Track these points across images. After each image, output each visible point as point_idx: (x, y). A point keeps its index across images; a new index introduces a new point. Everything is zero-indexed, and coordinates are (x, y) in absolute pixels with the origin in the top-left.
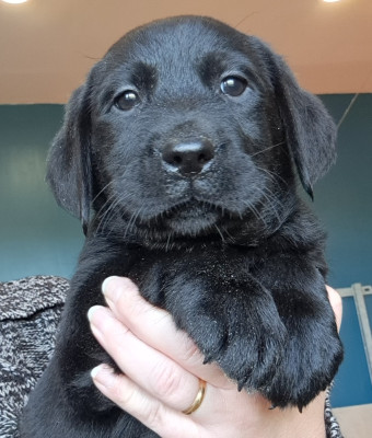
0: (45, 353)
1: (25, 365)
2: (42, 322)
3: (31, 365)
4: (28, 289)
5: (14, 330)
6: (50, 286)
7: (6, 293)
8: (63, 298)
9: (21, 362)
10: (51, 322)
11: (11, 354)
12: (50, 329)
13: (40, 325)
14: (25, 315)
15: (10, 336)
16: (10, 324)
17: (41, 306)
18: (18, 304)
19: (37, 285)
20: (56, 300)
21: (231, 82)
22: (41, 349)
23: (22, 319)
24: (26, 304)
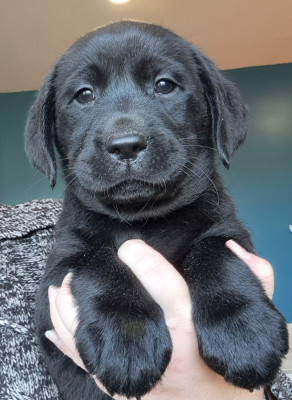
0: (36, 263)
1: (15, 274)
2: (36, 238)
3: (22, 274)
4: (29, 213)
5: (10, 246)
6: (46, 210)
7: (11, 216)
8: (55, 221)
9: (12, 272)
10: (43, 238)
11: (4, 266)
12: (43, 243)
13: (34, 240)
14: (19, 235)
15: (6, 252)
16: (7, 242)
17: (34, 228)
18: (17, 225)
19: (36, 209)
20: (48, 222)
21: (163, 83)
22: (32, 261)
23: (17, 238)
24: (23, 226)
